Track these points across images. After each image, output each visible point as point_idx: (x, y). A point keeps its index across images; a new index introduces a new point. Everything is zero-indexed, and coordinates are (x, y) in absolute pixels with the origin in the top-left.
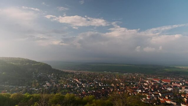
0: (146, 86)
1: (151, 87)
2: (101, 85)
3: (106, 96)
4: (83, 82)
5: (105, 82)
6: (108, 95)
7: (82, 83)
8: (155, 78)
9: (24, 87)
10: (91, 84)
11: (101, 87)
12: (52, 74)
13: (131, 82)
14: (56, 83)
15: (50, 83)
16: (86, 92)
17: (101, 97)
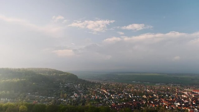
0: (185, 99)
1: (192, 100)
2: (132, 96)
3: (138, 109)
4: (112, 93)
5: (135, 94)
6: (141, 108)
8: (194, 89)
9: (53, 98)
10: (120, 96)
11: (132, 99)
12: (79, 84)
13: (166, 94)
14: (83, 94)
15: (78, 93)
16: (116, 104)
17: (133, 109)
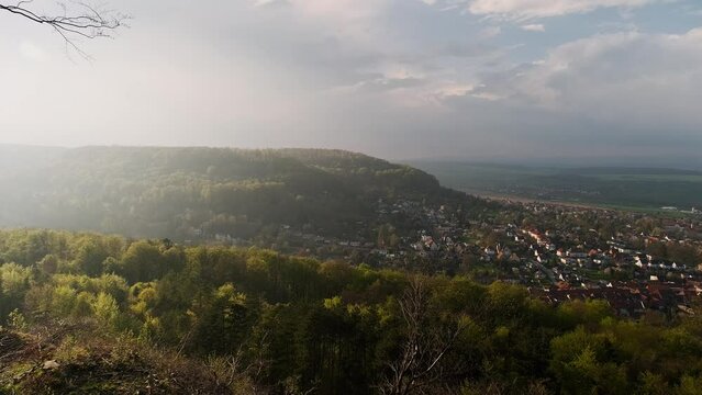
2: (644, 261)
3: (665, 310)
4: (559, 244)
5: (663, 254)
7: (557, 249)
9: (353, 244)
10: (594, 257)
11: (643, 273)
12: (442, 208)
15: (435, 238)
16: (574, 283)
17: (640, 310)
